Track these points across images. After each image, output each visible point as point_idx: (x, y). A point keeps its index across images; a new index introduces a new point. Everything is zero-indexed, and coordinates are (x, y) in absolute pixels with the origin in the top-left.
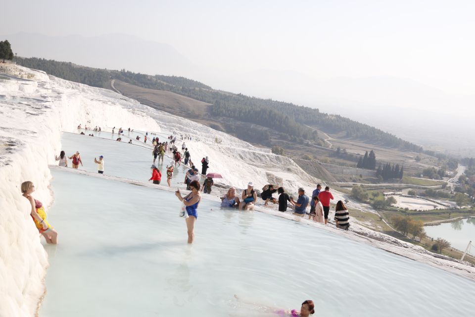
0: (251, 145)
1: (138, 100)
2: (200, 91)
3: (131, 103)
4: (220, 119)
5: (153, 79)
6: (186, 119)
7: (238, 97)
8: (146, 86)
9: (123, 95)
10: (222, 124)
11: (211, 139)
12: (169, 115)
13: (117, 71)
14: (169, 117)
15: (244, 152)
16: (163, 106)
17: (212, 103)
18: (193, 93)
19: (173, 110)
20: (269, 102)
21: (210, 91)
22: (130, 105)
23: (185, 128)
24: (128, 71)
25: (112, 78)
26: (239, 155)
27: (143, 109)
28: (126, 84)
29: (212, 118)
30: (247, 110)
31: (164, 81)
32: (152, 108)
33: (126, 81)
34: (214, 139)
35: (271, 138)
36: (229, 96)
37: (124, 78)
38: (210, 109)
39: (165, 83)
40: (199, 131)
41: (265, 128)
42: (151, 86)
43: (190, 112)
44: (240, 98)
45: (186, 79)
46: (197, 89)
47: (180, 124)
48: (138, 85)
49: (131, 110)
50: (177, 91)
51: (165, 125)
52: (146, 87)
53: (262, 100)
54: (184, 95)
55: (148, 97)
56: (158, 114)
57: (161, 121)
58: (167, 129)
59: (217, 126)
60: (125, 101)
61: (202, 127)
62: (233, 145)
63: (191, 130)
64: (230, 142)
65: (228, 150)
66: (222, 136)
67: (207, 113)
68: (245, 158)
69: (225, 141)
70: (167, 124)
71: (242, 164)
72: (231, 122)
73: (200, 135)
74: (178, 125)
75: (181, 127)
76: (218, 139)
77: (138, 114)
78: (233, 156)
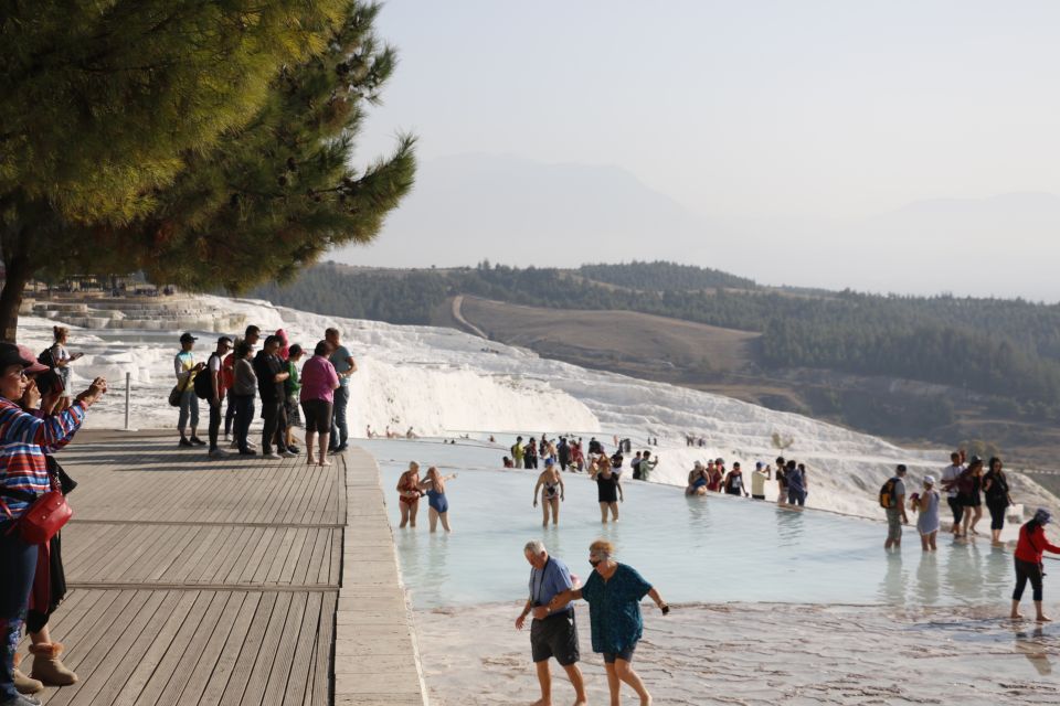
0: (886, 444)
1: (533, 347)
2: (721, 296)
3: (514, 357)
4: (787, 377)
5: (574, 278)
6: (680, 388)
7: (840, 300)
8: (556, 303)
9: (491, 338)
10: (796, 389)
11: (760, 439)
12: (626, 382)
13: (468, 269)
14: (629, 386)
15: (865, 467)
16: (611, 358)
17: (761, 331)
18: (699, 307)
19: (642, 365)
20: (945, 301)
21: (751, 292)
22: (511, 367)
23: (678, 413)
24: (498, 266)
25: (453, 294)
26: (853, 477)
27: (549, 371)
28: (496, 304)
29: (764, 376)
30: (873, 339)
31: (608, 281)
32: (575, 367)
33: (497, 296)
34: (771, 438)
35: (958, 417)
36: (813, 302)
37: (490, 286)
38: (756, 349)
39: (611, 287)
40: (722, 419)
41: (935, 389)
42: (569, 301)
43: (692, 365)
44: (849, 303)
45: (675, 265)
46: (711, 292)
47: (664, 404)
48: (531, 304)
49: (509, 378)
50: (650, 307)
51: (619, 411)
52: (555, 307)
53: (921, 301)
54: (672, 316)
55: (564, 335)
56: (593, 383)
57: (605, 402)
58: (625, 422)
59: (781, 397)
60: (495, 355)
61: (728, 407)
62: (830, 450)
63: (698, 417)
64: (820, 442)
65: (817, 467)
66: (794, 426)
67: (746, 361)
68: (871, 487)
69: (804, 440)
70: (624, 408)
71: (857, 502)
72: (824, 382)
73: (727, 430)
74: (658, 407)
75: (665, 412)
76: (781, 437)
77: (527, 389)
78: (834, 482)
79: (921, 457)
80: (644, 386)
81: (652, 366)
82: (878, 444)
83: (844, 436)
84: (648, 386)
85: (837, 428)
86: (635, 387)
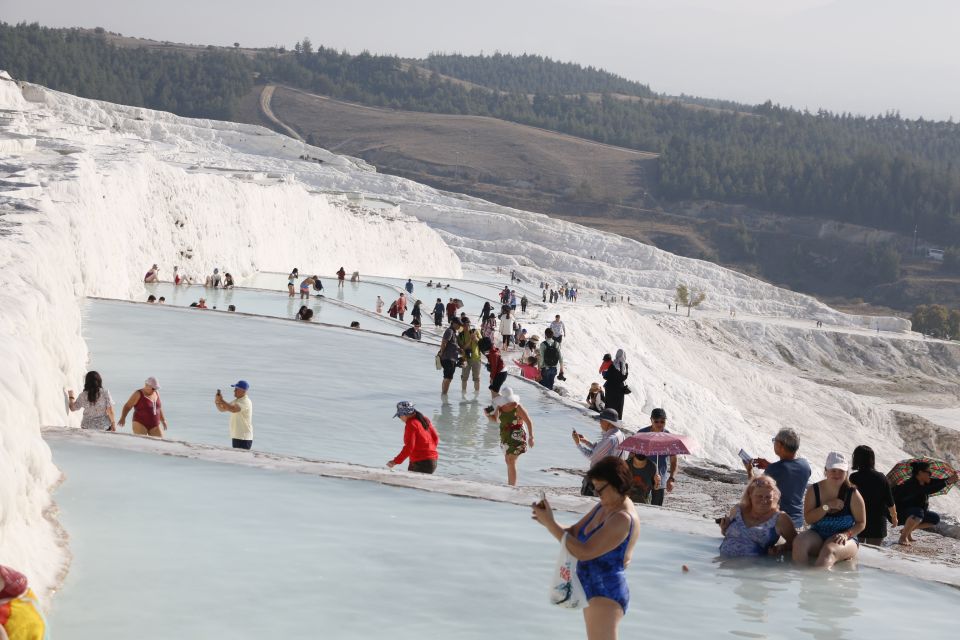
0: (822, 306)
1: (367, 157)
2: (607, 104)
3: (343, 170)
4: (689, 212)
5: (421, 70)
6: (560, 221)
7: (758, 116)
8: (395, 100)
9: (310, 141)
10: (699, 228)
11: (661, 293)
12: (489, 209)
13: (282, 50)
14: (493, 215)
15: (795, 334)
16: (465, 176)
17: (658, 150)
18: (579, 117)
20: (890, 125)
21: (646, 101)
22: (338, 182)
23: (556, 253)
24: (321, 49)
25: (262, 82)
26: (779, 346)
27: (388, 190)
28: (317, 99)
29: (659, 209)
30: (800, 168)
31: (462, 78)
32: (423, 187)
33: (319, 88)
34: (675, 292)
35: (904, 273)
36: (724, 118)
37: (310, 74)
38: (651, 174)
39: (468, 86)
40: (613, 265)
41: (877, 236)
42: (413, 101)
43: (567, 190)
44: (770, 122)
45: (548, 61)
46: (594, 98)
47: (538, 240)
48: (363, 101)
49: (344, 197)
50: (516, 115)
51: (479, 247)
52: (395, 107)
53: (860, 121)
54: (544, 126)
55: (405, 144)
56: (447, 209)
57: (462, 235)
58: (486, 262)
59: (680, 237)
60: (318, 165)
61: (620, 248)
62: (749, 310)
63: (581, 259)
64: (739, 299)
65: (731, 331)
66: (704, 277)
67: (637, 189)
68: (801, 360)
69: (718, 296)
70: (485, 243)
71: (793, 383)
72: (736, 220)
73: (618, 279)
74: (529, 244)
75: (539, 251)
76: (689, 291)
77: (372, 214)
78: (754, 353)
79: (866, 323)
80: (513, 217)
81: (518, 190)
82: (811, 305)
83: (770, 292)
84: (520, 216)
85: (761, 283)
86: (501, 216)
